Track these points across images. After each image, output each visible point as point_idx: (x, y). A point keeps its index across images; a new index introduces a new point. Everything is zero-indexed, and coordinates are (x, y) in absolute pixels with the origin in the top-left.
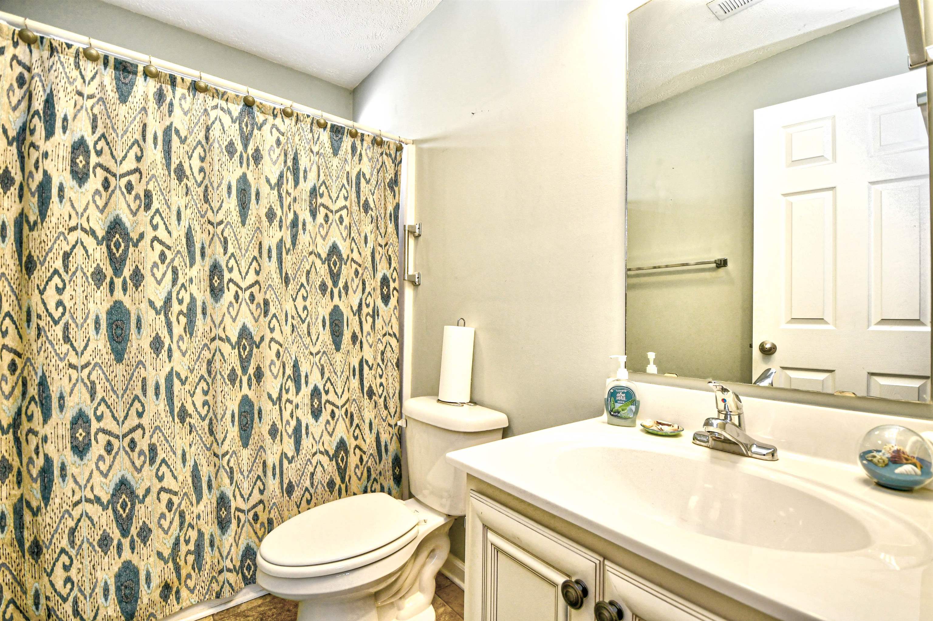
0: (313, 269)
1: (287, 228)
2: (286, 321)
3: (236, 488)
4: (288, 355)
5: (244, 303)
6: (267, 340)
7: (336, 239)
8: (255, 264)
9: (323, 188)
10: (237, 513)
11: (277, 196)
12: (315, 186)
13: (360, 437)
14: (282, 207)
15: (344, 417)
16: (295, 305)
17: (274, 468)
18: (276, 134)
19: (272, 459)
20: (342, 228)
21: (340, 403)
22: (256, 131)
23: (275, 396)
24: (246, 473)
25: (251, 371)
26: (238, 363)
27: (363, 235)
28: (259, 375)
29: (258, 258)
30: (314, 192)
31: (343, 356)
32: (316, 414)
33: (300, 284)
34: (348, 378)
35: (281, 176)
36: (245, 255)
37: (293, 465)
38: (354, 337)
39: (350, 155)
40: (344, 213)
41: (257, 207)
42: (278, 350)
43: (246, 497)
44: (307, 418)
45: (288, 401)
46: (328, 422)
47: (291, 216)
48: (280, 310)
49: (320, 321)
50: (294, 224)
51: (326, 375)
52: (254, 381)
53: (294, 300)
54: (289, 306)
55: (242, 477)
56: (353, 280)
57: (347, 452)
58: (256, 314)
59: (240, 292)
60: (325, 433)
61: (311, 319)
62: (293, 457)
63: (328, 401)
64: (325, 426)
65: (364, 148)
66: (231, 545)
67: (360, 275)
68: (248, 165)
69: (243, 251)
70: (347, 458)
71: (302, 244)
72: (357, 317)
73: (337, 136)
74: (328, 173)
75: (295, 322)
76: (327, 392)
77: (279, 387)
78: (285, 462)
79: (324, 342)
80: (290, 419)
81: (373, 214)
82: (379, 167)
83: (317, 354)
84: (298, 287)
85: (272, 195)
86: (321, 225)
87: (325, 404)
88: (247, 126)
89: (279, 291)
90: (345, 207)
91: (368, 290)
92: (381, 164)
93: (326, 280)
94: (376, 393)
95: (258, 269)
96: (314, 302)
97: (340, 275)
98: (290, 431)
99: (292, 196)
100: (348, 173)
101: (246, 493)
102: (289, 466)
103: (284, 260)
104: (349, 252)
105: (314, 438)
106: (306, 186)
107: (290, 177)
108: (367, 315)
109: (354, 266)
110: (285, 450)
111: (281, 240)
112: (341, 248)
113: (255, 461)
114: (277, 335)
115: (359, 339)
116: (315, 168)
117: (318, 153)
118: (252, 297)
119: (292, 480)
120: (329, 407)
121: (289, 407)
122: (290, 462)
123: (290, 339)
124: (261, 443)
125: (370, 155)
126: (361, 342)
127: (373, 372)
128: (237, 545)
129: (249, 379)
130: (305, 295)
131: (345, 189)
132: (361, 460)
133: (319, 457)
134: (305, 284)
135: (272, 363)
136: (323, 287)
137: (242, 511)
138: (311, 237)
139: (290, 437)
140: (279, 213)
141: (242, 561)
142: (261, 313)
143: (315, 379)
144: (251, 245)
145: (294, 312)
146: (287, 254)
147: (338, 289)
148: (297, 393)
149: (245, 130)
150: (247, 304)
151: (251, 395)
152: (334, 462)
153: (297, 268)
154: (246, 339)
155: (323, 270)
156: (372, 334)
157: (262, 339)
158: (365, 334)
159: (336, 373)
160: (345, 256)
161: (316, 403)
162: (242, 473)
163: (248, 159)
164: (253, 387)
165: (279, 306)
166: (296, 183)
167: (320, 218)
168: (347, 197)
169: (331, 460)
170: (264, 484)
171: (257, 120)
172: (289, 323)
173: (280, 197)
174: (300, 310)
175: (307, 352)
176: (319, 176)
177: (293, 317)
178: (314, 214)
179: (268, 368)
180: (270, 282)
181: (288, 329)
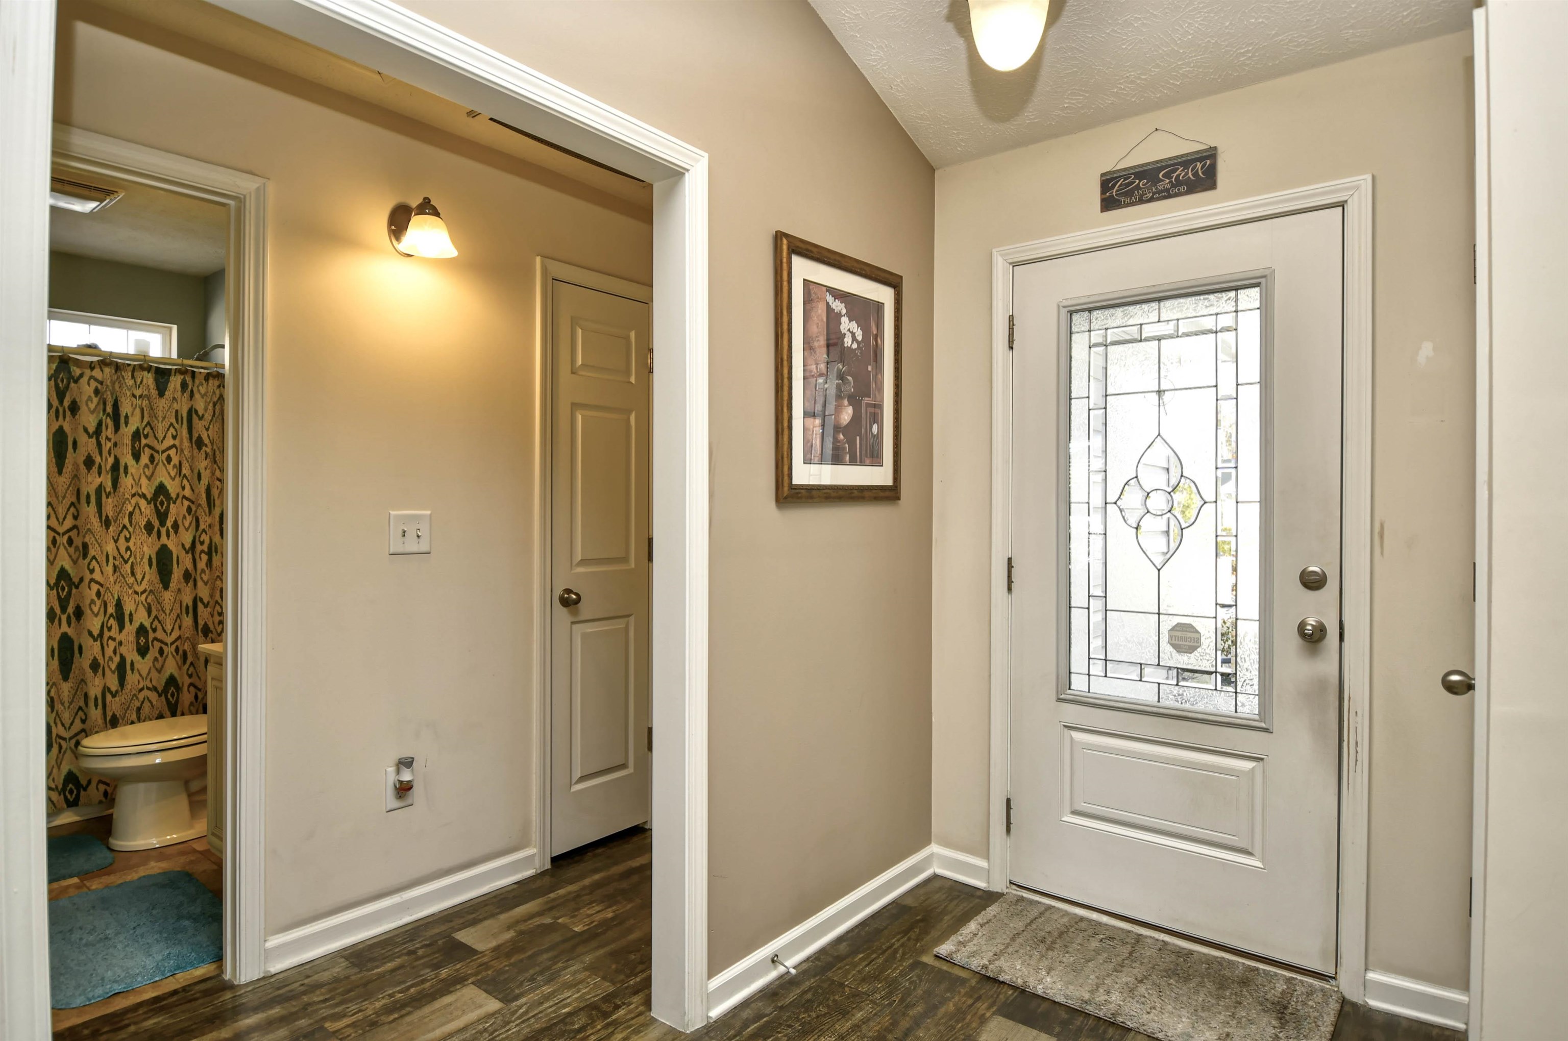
0: (137, 510)
1: (107, 473)
2: (107, 561)
3: (57, 717)
4: (110, 594)
5: (62, 547)
6: (86, 581)
7: (163, 479)
8: (72, 509)
9: (147, 430)
10: (59, 740)
11: (95, 444)
12: (138, 429)
13: (194, 675)
14: (101, 454)
15: (175, 654)
16: (117, 547)
17: (96, 699)
18: (94, 384)
19: (95, 690)
20: (170, 467)
21: (169, 640)
22: (72, 385)
23: (96, 633)
24: (67, 704)
25: (70, 610)
26: (57, 603)
27: (196, 472)
28: (79, 613)
29: (77, 504)
30: (136, 435)
31: (172, 594)
32: (143, 651)
33: (121, 526)
34: (178, 616)
35: (100, 424)
36: (62, 502)
37: (117, 699)
38: (187, 576)
39: (180, 392)
40: (172, 452)
41: (74, 455)
42: (98, 590)
43: (67, 726)
44: (131, 655)
45: (110, 638)
46: (156, 659)
47: (111, 460)
48: (100, 552)
49: (146, 560)
50: (115, 467)
51: (154, 614)
52: (73, 619)
53: (116, 541)
54: (110, 548)
55: (63, 708)
56: (184, 517)
57: (178, 689)
58: (75, 557)
59: (57, 537)
60: (153, 670)
61: (135, 558)
62: (117, 692)
63: (155, 639)
64: (153, 663)
65: (196, 385)
66: (53, 767)
67: (193, 512)
68: (64, 417)
69: (60, 499)
70: (178, 694)
71: (123, 487)
72: (190, 555)
73: (162, 378)
74: (153, 415)
75: (117, 563)
76: (154, 630)
77: (100, 624)
78: (109, 697)
79: (151, 582)
80: (112, 655)
81: (208, 450)
82: (215, 399)
83: (143, 593)
84: (120, 529)
85: (90, 444)
86: (146, 466)
87: (152, 642)
88: (62, 381)
89: (99, 534)
90: (174, 446)
91: (202, 527)
92: (218, 396)
93: (152, 520)
94: (214, 631)
95: (76, 514)
96: (139, 543)
97: (167, 514)
98: (113, 667)
99: (113, 441)
100: (177, 411)
101: (67, 722)
102: (113, 700)
103: (103, 504)
104: (179, 490)
105: (140, 675)
106: (127, 431)
107: (110, 422)
108: (200, 553)
109: (186, 503)
110: (108, 684)
111: (100, 486)
112: (169, 487)
113: (76, 693)
114: (97, 576)
115: (193, 577)
116: (138, 411)
117: (140, 396)
118: (70, 542)
119: (116, 713)
120: (157, 645)
121: (112, 645)
122: (114, 696)
123: (112, 579)
124: (82, 677)
125: (203, 390)
126: (195, 581)
127: (209, 609)
128: (59, 768)
129: (69, 618)
130: (128, 536)
131: (174, 427)
132: (196, 697)
133: (146, 693)
134: (128, 525)
135: (93, 602)
136: (149, 527)
137: (64, 739)
138: (134, 480)
139: (113, 672)
140: (98, 459)
141: (64, 785)
142: (80, 554)
143: (142, 617)
144: (69, 492)
145: (116, 553)
146: (107, 497)
147: (165, 528)
148: (120, 631)
149: (61, 385)
150: (65, 547)
151: (70, 632)
152: (163, 698)
153: (118, 510)
154: (64, 581)
155: (147, 510)
156: (207, 572)
157: (81, 580)
158: (199, 572)
159: (164, 612)
160: (174, 496)
161: (142, 640)
162: (63, 704)
163: (64, 411)
164: (73, 625)
165: (99, 549)
166: (117, 428)
167: (145, 459)
168: (176, 436)
169: (160, 696)
170: (86, 715)
171: (73, 374)
172: (111, 564)
173: (99, 445)
174: (123, 550)
175: (130, 591)
176: (143, 417)
177: (115, 558)
178: (137, 456)
179: (88, 606)
180: (89, 526)
181: (109, 569)
